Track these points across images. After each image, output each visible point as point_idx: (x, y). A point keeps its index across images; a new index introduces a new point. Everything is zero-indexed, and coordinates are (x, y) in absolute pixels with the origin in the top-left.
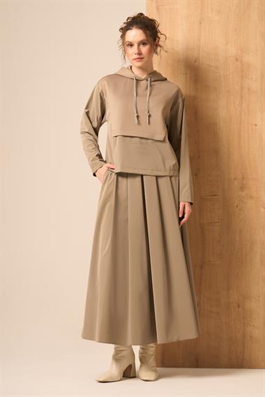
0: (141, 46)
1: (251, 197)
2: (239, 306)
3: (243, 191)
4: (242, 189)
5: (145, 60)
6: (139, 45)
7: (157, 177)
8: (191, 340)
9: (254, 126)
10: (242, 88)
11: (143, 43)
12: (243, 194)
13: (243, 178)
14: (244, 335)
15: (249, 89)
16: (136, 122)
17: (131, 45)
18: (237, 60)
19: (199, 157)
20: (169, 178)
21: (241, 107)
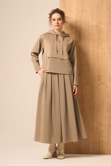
0: (59, 21)
1: (103, 84)
2: (97, 129)
3: (99, 81)
4: (99, 80)
5: (60, 26)
6: (58, 20)
7: (64, 74)
8: (76, 142)
9: (104, 54)
10: (99, 38)
11: (59, 19)
12: (99, 82)
13: (99, 76)
14: (99, 141)
15: (102, 39)
16: (56, 53)
17: (54, 20)
18: (97, 27)
19: (81, 67)
20: (69, 75)
21: (99, 46)
